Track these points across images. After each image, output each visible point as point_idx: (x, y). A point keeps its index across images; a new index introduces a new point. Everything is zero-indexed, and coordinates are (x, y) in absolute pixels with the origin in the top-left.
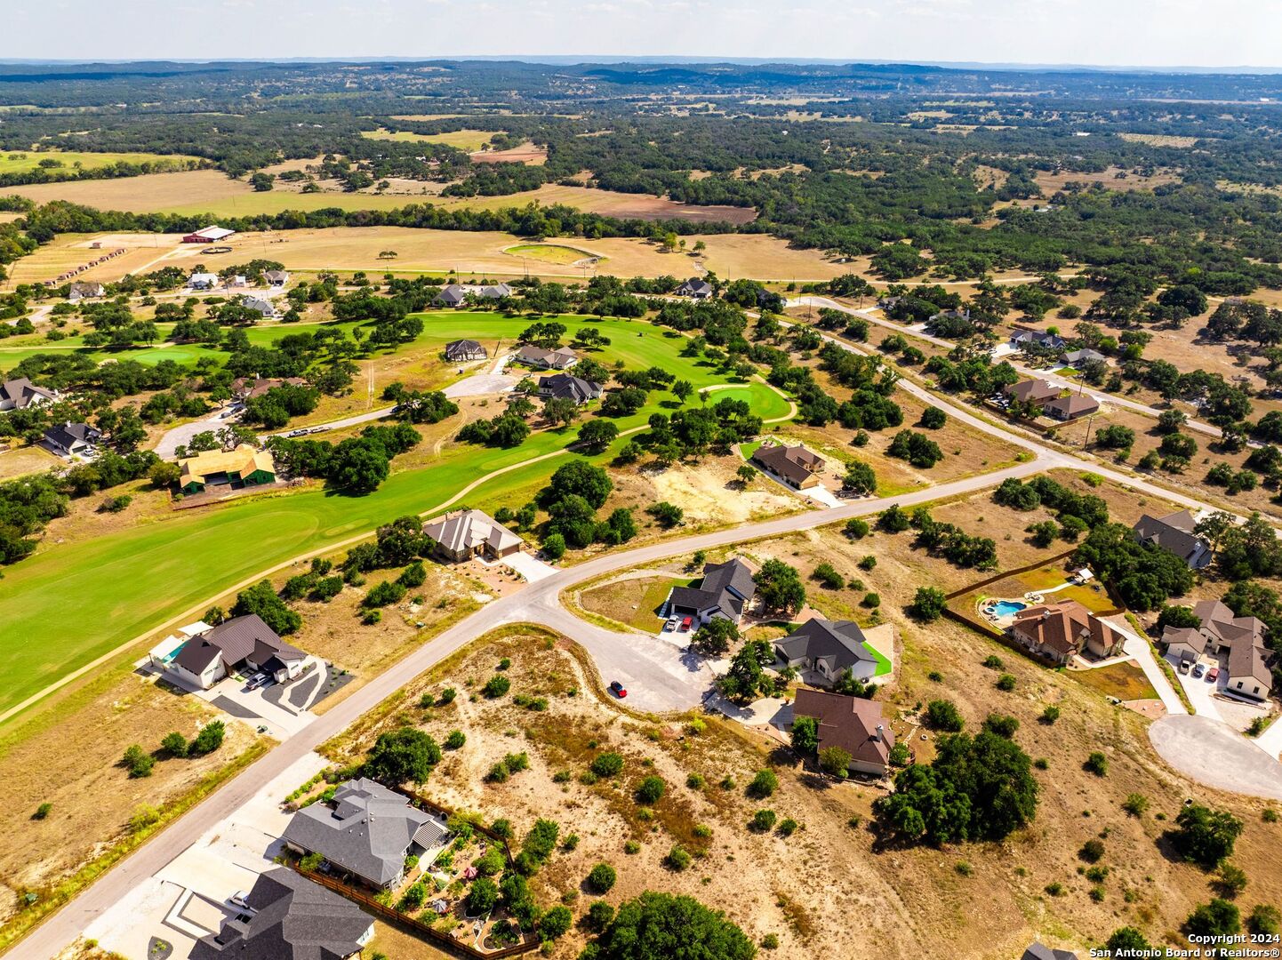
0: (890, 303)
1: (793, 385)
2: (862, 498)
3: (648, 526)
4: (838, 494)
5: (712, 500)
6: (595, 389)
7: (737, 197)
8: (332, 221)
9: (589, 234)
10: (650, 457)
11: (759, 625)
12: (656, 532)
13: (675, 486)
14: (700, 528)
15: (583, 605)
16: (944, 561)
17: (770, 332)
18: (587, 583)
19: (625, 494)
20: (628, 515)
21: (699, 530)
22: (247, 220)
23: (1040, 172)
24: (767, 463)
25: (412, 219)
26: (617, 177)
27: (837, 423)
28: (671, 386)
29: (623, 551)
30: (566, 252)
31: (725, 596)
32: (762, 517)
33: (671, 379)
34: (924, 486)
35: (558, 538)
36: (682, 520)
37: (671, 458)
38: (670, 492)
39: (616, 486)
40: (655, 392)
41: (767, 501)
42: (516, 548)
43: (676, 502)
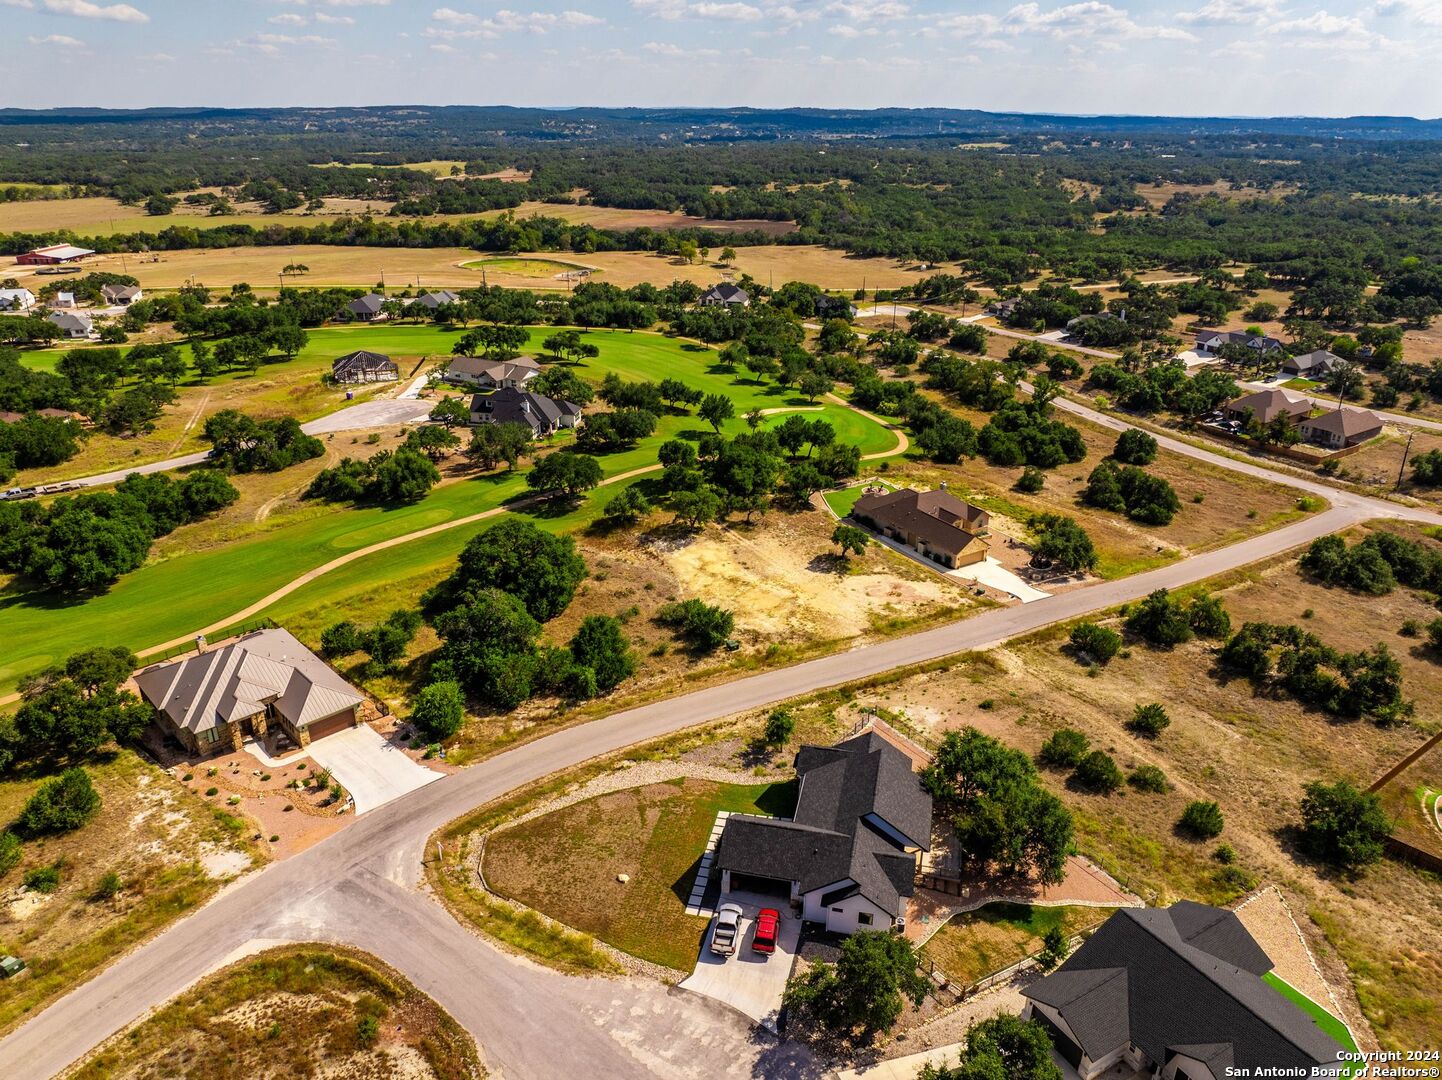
0: (1004, 308)
1: (893, 406)
2: (1073, 581)
3: (659, 654)
4: (1026, 575)
5: (787, 593)
6: (567, 411)
7: (771, 210)
8: (234, 239)
9: (578, 248)
10: (662, 517)
11: (957, 920)
12: (676, 668)
13: (710, 569)
14: (771, 653)
15: (485, 878)
16: (1293, 706)
17: (842, 344)
18: (504, 808)
19: (612, 585)
20: (614, 630)
21: (770, 659)
22: (117, 239)
23: (1139, 185)
24: (881, 522)
25: (343, 235)
26: (618, 191)
27: (979, 459)
28: (695, 409)
29: (601, 714)
30: (546, 266)
31: (866, 845)
32: (893, 625)
33: (694, 398)
34: (1171, 557)
35: (447, 689)
36: (733, 637)
37: (702, 516)
38: (704, 579)
39: (595, 571)
40: (670, 419)
41: (896, 592)
42: (347, 718)
43: (718, 599)
